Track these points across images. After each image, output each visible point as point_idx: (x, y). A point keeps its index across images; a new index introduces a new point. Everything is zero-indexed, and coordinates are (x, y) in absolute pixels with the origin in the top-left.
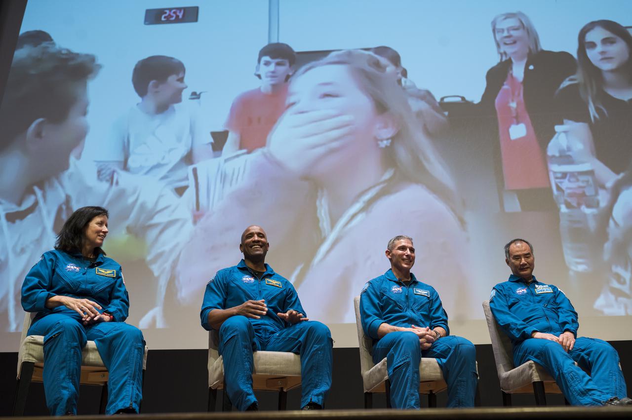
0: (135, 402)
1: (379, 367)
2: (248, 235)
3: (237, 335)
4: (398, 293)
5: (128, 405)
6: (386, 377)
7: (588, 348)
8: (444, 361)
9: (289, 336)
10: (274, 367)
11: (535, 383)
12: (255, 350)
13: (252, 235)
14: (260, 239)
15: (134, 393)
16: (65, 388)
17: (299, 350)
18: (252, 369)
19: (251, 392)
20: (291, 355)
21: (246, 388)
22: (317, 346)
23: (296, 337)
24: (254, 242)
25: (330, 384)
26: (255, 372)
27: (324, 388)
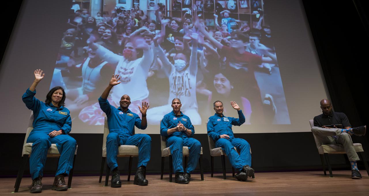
0: (68, 170)
1: (168, 150)
2: (123, 98)
3: (112, 140)
4: (176, 120)
6: (170, 154)
7: (240, 144)
8: (189, 148)
9: (135, 139)
10: (127, 152)
11: (222, 155)
12: (119, 145)
13: (125, 98)
14: (127, 100)
15: (69, 167)
16: (39, 166)
17: (138, 145)
18: (118, 152)
19: (116, 162)
20: (134, 146)
21: (114, 161)
22: (146, 144)
23: (137, 140)
24: (125, 101)
25: (150, 158)
26: (119, 154)
27: (147, 160)
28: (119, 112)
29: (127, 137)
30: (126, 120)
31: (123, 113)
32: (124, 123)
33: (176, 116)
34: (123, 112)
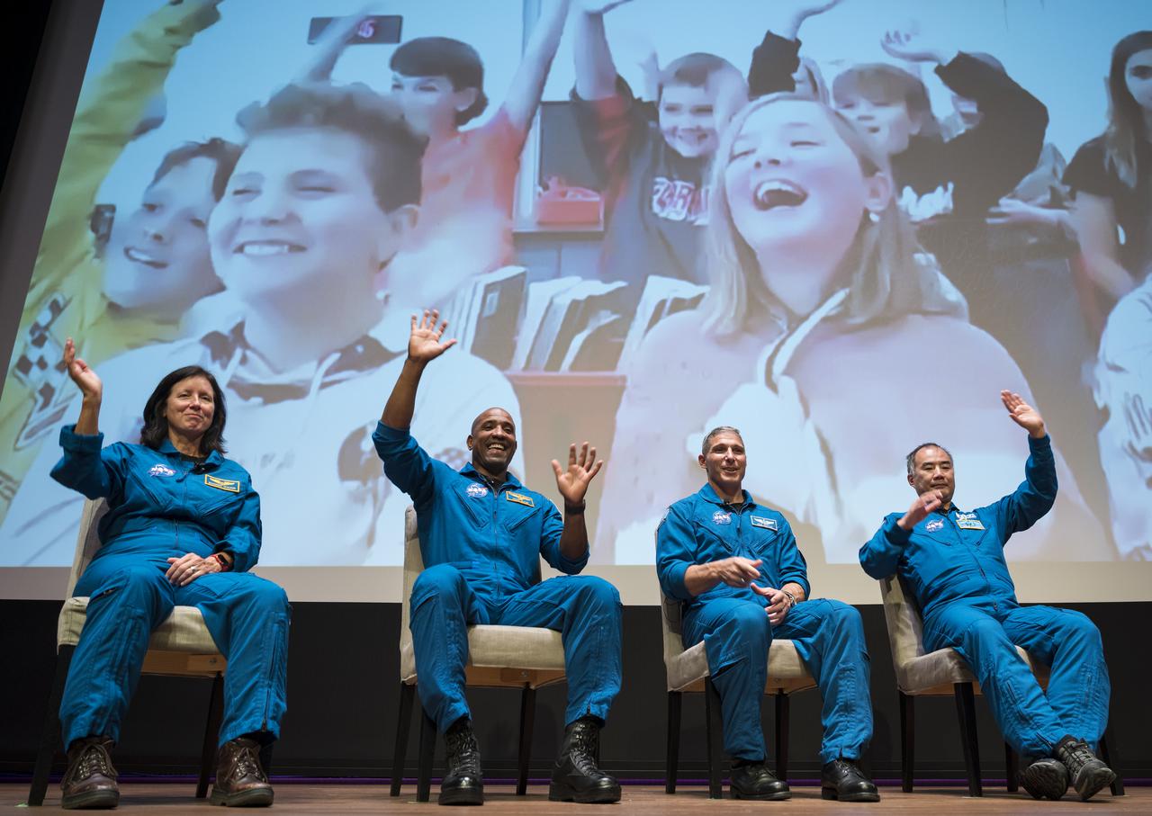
0: (274, 718)
1: (696, 653)
2: (484, 423)
3: (437, 596)
4: (724, 524)
5: (258, 726)
6: (706, 673)
7: (1053, 623)
9: (544, 599)
10: (513, 655)
12: (471, 623)
13: (492, 425)
14: (505, 434)
15: (272, 703)
17: (564, 624)
18: (464, 655)
19: (458, 696)
20: (546, 634)
21: (449, 689)
22: (598, 618)
23: (556, 602)
24: (496, 437)
25: (620, 682)
26: (471, 662)
27: (611, 690)
28: (468, 485)
29: (509, 592)
30: (502, 519)
31: (484, 491)
32: (492, 535)
33: (726, 508)
34: (486, 486)
